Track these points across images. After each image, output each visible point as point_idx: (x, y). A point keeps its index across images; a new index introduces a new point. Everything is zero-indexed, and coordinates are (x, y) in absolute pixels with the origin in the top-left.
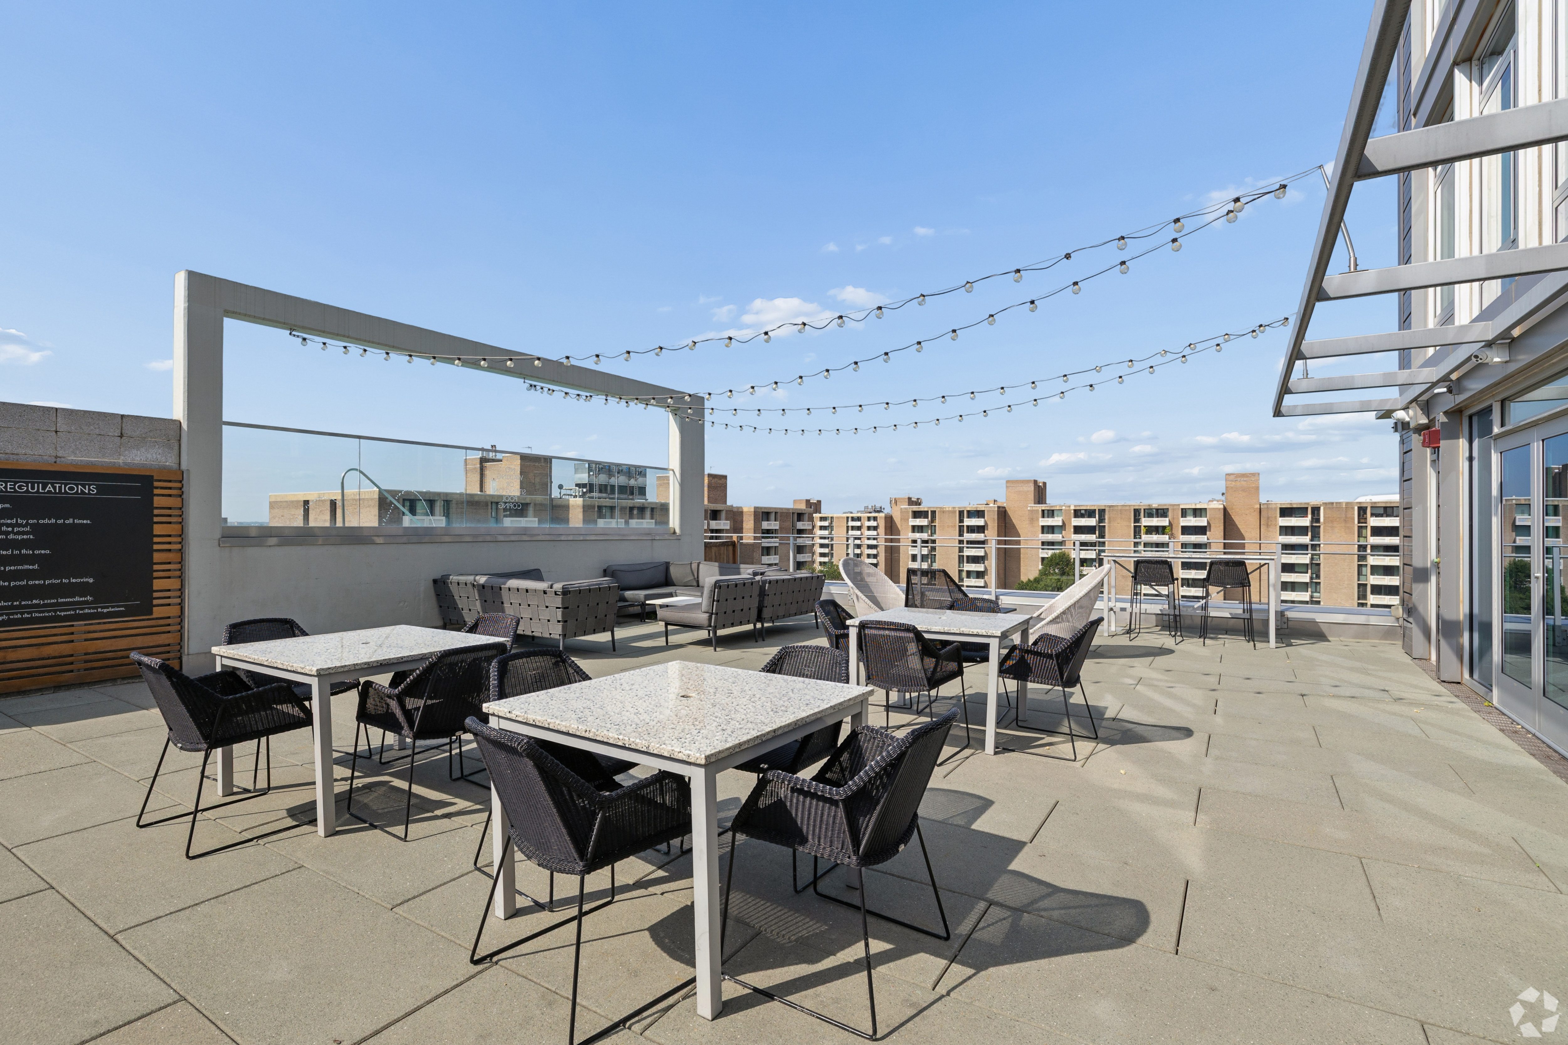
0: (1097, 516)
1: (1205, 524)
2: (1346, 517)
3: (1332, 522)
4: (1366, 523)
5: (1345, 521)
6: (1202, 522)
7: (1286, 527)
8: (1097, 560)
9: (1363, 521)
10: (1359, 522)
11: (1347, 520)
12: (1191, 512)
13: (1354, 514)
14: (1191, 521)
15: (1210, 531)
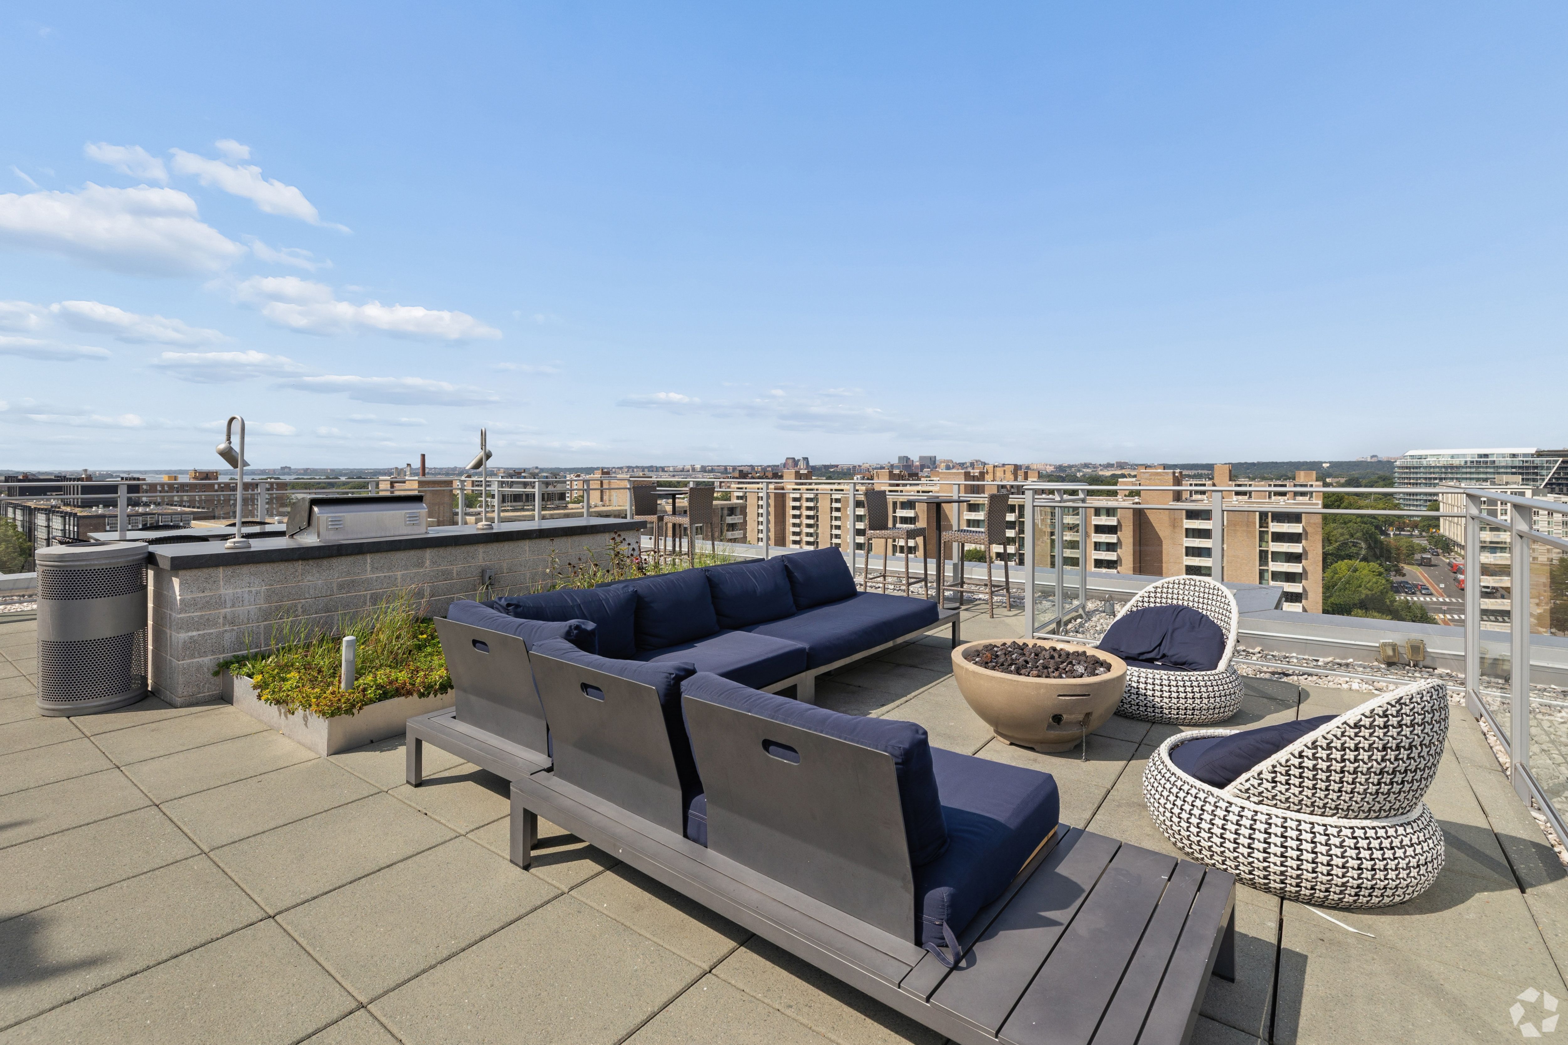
0: (1017, 511)
1: (1115, 523)
2: (1248, 521)
3: (1235, 525)
4: (1267, 527)
5: (1248, 526)
6: (1112, 521)
7: (1194, 530)
8: (1017, 555)
9: (1265, 525)
10: (1260, 527)
11: (1250, 524)
12: (1104, 512)
13: (1255, 518)
14: (1104, 520)
15: (1121, 531)
